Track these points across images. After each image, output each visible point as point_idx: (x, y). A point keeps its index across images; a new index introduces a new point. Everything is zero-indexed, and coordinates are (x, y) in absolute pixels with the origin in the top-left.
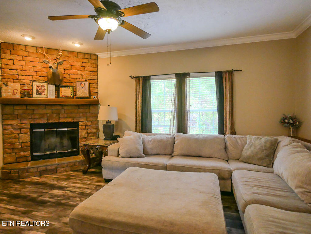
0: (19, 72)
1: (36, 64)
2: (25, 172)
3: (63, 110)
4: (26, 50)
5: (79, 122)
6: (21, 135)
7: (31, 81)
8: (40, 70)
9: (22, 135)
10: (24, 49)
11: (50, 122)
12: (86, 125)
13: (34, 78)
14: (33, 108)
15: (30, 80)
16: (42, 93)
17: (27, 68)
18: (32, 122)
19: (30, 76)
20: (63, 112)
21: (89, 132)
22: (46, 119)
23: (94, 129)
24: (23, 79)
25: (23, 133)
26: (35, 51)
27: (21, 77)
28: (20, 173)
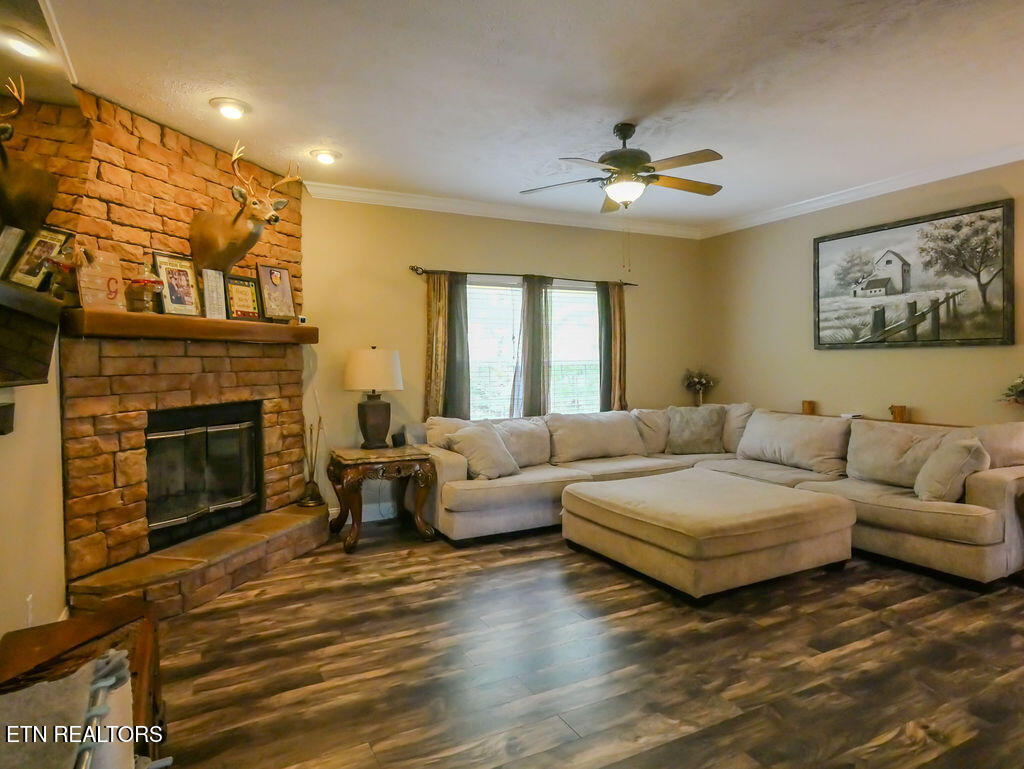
0: (116, 210)
1: (159, 188)
2: (198, 582)
3: (228, 360)
4: (136, 132)
5: (265, 402)
6: (121, 456)
7: (147, 250)
8: (173, 211)
9: (126, 459)
10: (129, 124)
11: (199, 402)
12: (279, 412)
13: (156, 241)
14: (153, 353)
15: (144, 247)
16: (186, 298)
17: (136, 198)
18: (153, 407)
19: (145, 230)
20: (228, 368)
21: (285, 432)
22: (189, 392)
23: (295, 422)
24: (125, 238)
25: (128, 447)
26: (156, 140)
27: (120, 233)
28: (185, 589)
